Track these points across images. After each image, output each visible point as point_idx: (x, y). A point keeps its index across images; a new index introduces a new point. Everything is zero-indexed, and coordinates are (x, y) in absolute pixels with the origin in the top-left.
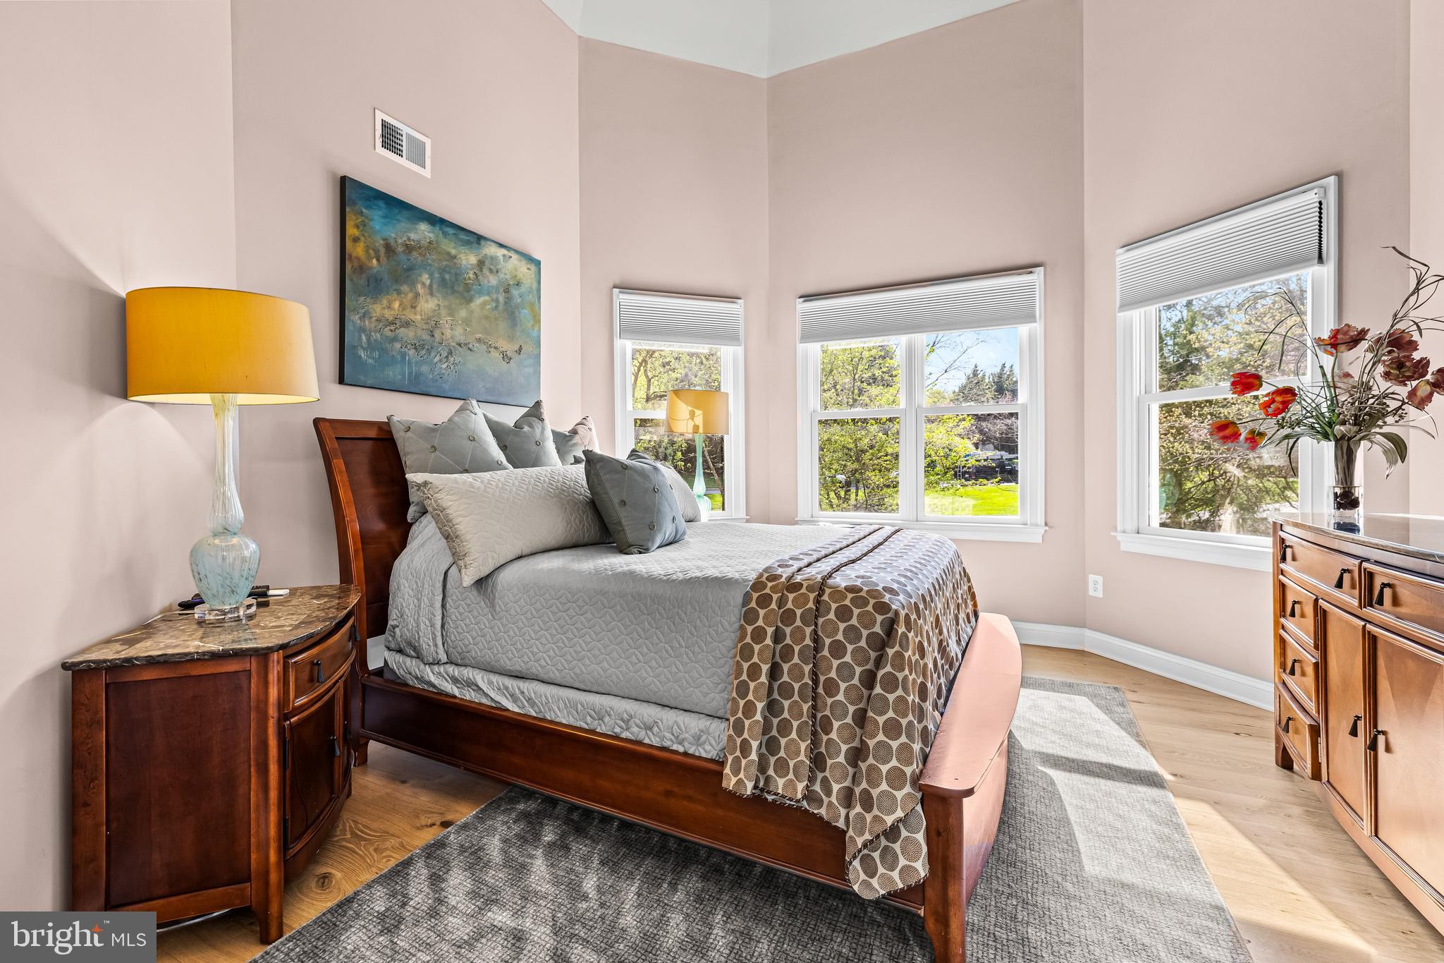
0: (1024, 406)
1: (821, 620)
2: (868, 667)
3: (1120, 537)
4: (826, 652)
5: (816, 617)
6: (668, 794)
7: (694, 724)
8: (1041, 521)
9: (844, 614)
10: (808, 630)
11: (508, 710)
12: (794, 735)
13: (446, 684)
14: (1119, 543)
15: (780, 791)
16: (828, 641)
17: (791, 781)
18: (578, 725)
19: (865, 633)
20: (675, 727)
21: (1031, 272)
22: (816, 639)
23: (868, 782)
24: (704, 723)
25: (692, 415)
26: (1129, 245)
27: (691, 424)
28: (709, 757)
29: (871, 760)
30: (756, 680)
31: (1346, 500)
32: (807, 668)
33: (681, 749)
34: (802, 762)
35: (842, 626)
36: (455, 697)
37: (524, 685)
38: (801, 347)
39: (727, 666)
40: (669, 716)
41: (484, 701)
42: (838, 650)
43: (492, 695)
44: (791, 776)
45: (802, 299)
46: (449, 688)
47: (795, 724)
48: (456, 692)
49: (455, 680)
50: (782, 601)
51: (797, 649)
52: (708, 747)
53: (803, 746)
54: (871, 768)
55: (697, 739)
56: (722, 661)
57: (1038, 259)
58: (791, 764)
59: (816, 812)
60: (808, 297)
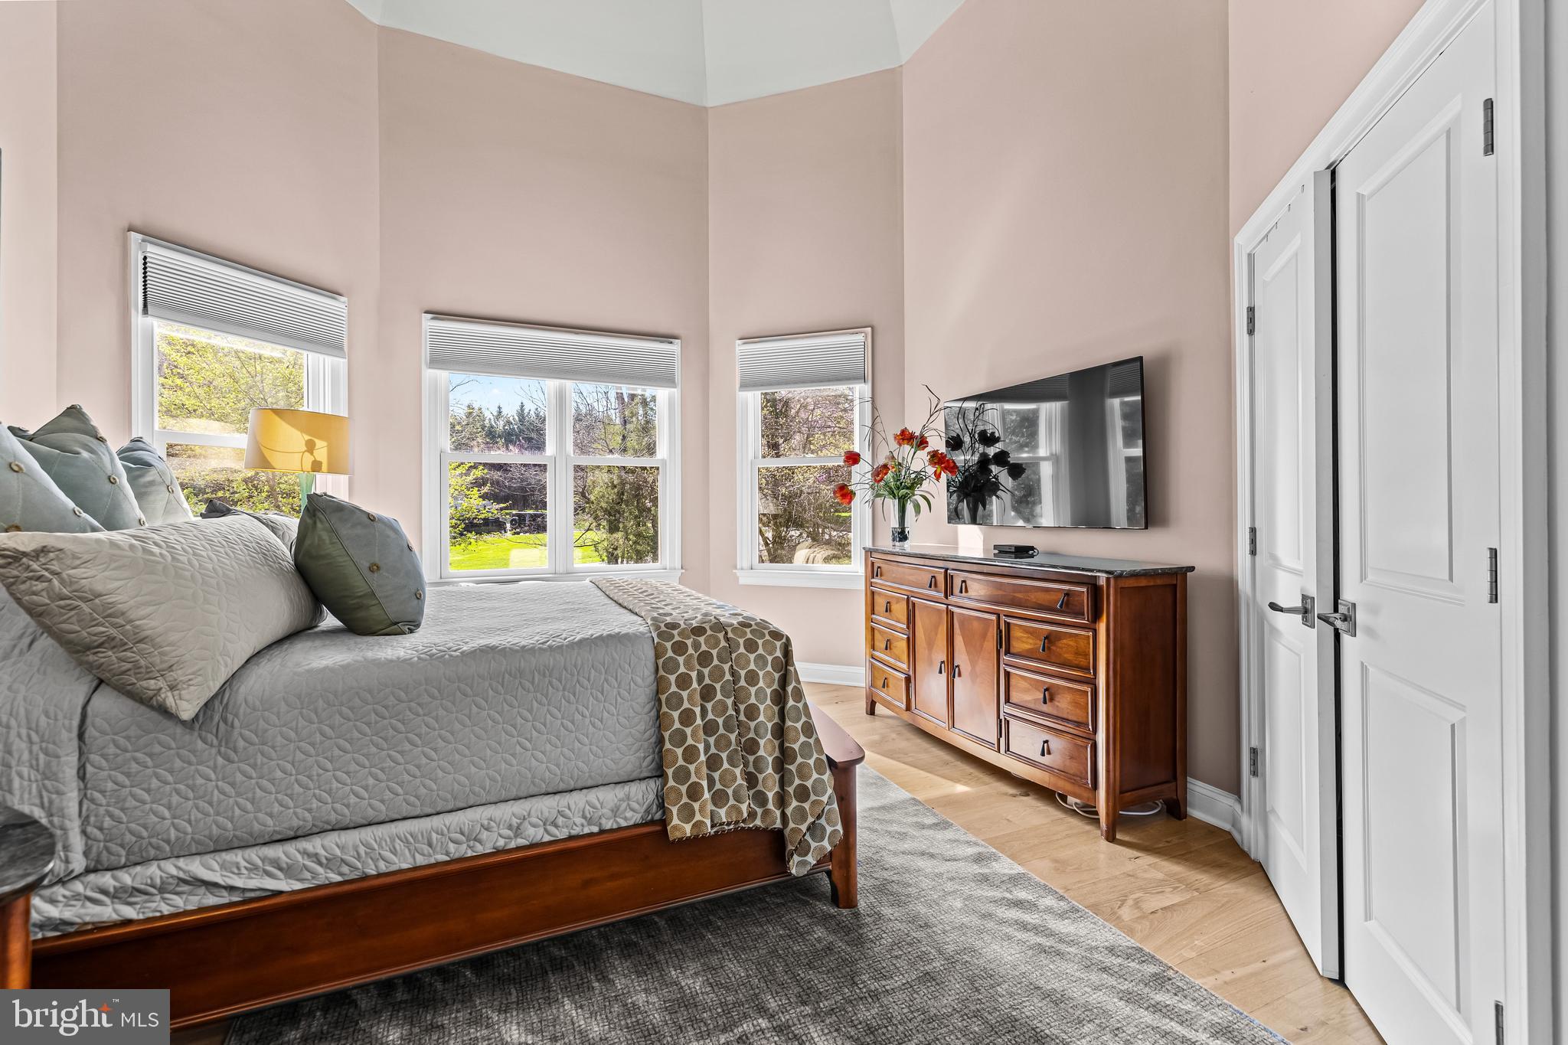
0: (664, 461)
1: (734, 656)
2: (774, 687)
3: (738, 573)
4: (743, 683)
5: (731, 653)
6: (587, 884)
7: (609, 797)
8: (678, 565)
9: (751, 646)
10: (726, 667)
11: (280, 893)
12: (726, 765)
13: (97, 909)
14: (738, 578)
15: (724, 820)
16: (743, 673)
17: (733, 806)
18: (433, 861)
19: (770, 658)
20: (588, 807)
21: (671, 343)
22: (733, 673)
23: (800, 778)
24: (620, 792)
25: (310, 447)
26: (746, 338)
27: (308, 459)
28: (631, 823)
29: (799, 760)
30: (692, 724)
31: (902, 535)
32: (730, 702)
33: (595, 829)
34: (740, 785)
35: (752, 657)
36: (129, 922)
37: (314, 845)
38: (429, 374)
39: (642, 723)
40: (578, 800)
41: (211, 900)
42: (752, 678)
43: (238, 882)
44: (732, 802)
45: (430, 316)
46: (108, 912)
47: (724, 755)
48: (130, 913)
49: (120, 895)
50: (697, 646)
51: (718, 686)
52: (629, 814)
53: (738, 771)
54: (801, 766)
55: (615, 812)
56: (636, 720)
57: (676, 332)
58: (730, 791)
59: (751, 826)
60: (438, 314)
